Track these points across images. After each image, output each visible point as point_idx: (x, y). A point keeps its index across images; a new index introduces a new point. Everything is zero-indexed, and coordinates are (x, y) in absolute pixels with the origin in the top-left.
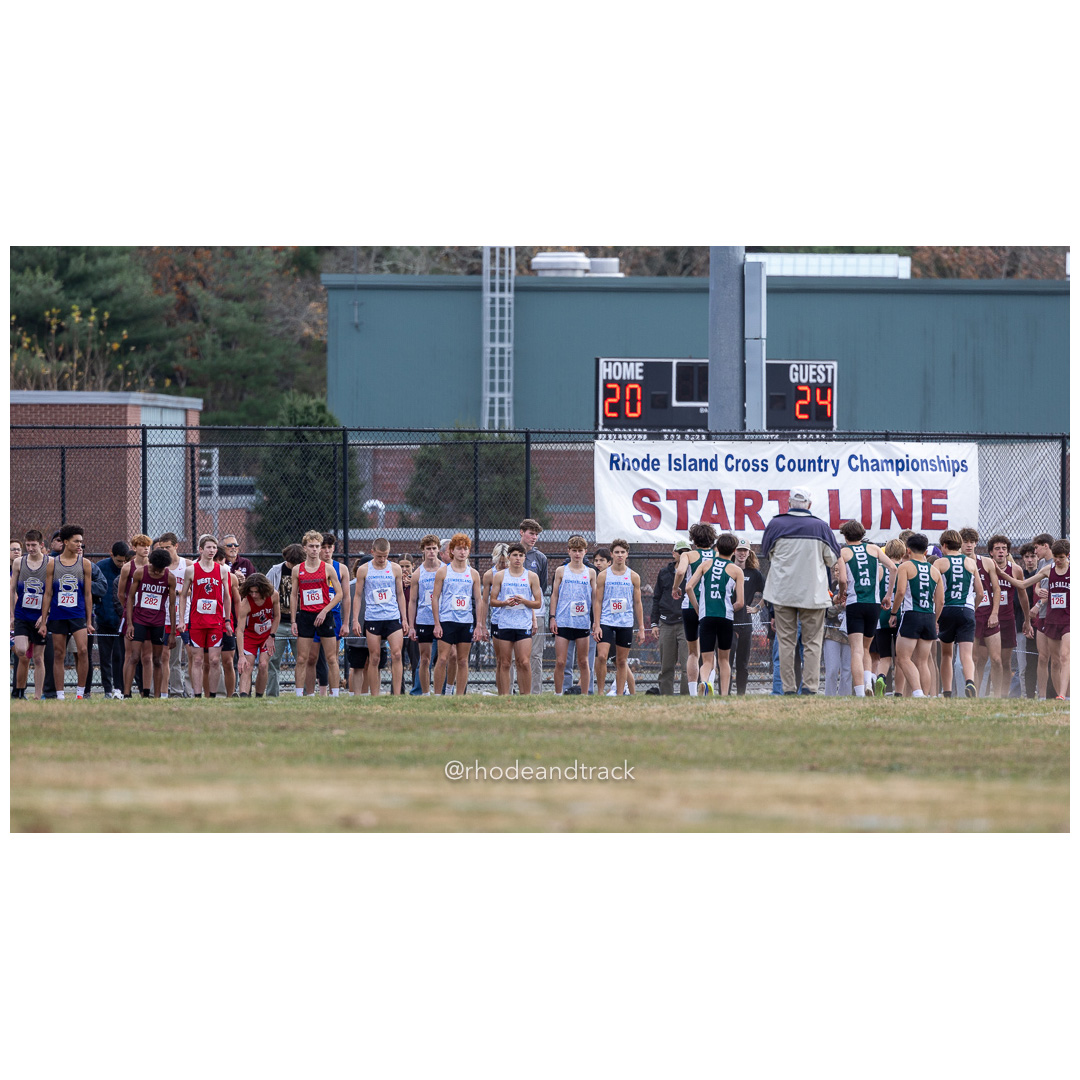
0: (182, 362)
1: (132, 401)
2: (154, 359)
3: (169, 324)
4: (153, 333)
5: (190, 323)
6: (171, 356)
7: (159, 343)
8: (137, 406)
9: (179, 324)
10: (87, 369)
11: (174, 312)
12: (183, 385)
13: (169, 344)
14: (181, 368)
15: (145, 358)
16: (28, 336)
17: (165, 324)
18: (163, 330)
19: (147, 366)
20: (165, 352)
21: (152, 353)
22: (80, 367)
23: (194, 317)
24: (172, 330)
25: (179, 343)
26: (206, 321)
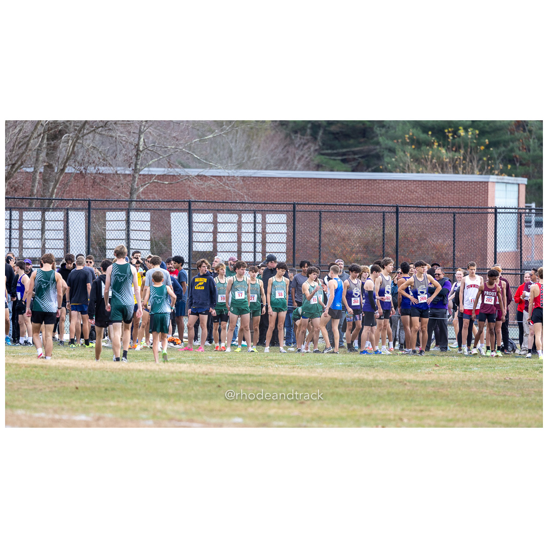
0: (518, 153)
1: (491, 180)
2: (504, 152)
3: (511, 133)
4: (503, 138)
5: (522, 132)
6: (512, 150)
7: (506, 144)
8: (494, 182)
9: (516, 134)
10: (468, 160)
11: (514, 127)
12: (518, 164)
13: (511, 144)
14: (518, 157)
15: (499, 151)
16: (437, 142)
17: (509, 133)
18: (508, 136)
19: (500, 155)
20: (509, 148)
21: (502, 149)
22: (465, 159)
23: (524, 130)
24: (512, 136)
25: (517, 144)
26: (530, 131)
